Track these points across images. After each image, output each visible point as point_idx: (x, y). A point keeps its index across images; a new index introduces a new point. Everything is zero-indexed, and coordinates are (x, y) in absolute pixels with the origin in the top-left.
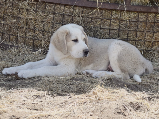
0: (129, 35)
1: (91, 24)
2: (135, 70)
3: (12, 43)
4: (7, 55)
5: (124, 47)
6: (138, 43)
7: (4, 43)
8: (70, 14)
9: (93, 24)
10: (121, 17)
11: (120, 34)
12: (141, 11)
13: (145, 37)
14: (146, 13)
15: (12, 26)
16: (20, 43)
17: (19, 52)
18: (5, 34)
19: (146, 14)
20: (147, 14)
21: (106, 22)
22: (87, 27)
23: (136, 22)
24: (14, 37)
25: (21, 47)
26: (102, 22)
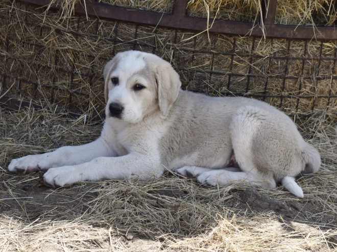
0: (268, 87)
1: (192, 63)
2: (286, 168)
3: (24, 97)
4: (16, 123)
5: (265, 121)
6: (286, 101)
7: (8, 98)
8: (148, 44)
9: (197, 64)
10: (253, 50)
11: (250, 84)
12: (295, 37)
13: (300, 89)
14: (304, 41)
15: (26, 62)
16: (43, 97)
17: (42, 118)
18: (9, 77)
19: (303, 43)
20: (306, 43)
21: (222, 59)
22: (184, 70)
23: (283, 59)
24: (30, 86)
25: (44, 108)
26: (215, 59)
